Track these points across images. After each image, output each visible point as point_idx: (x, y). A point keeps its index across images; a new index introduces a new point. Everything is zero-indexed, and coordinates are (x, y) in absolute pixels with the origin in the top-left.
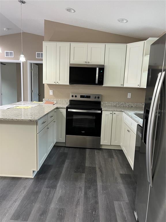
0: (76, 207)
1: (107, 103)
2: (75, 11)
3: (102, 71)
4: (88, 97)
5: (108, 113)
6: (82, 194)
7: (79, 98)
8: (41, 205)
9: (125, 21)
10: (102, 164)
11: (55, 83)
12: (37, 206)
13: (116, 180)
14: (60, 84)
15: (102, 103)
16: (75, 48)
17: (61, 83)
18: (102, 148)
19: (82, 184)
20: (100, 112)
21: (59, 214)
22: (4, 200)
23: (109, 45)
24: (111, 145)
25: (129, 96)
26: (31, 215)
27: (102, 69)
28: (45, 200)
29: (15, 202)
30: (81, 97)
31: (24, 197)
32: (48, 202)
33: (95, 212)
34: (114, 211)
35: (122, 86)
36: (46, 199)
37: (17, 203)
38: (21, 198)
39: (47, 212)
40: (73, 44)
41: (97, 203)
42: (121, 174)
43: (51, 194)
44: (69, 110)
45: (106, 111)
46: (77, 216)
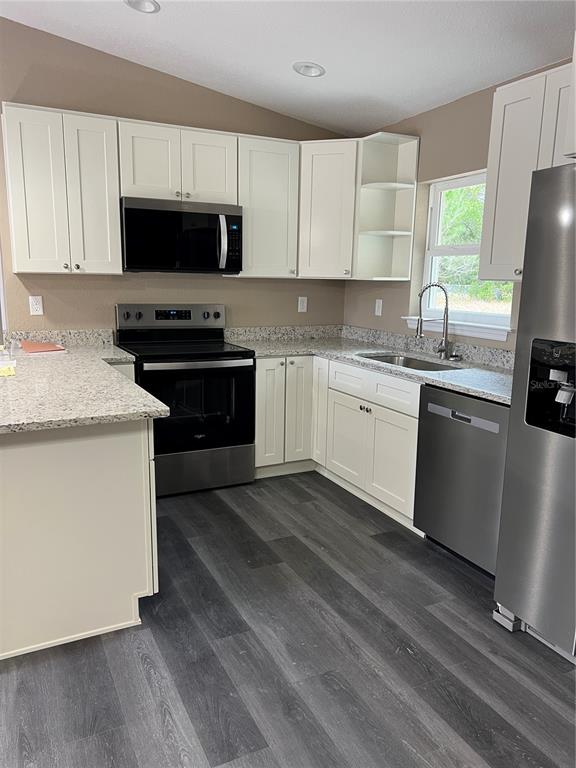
0: (358, 656)
1: (241, 330)
2: (158, 8)
3: (235, 227)
4: (184, 314)
5: (273, 363)
6: (339, 619)
7: (150, 322)
8: (257, 687)
9: (314, 72)
10: (300, 523)
11: (66, 271)
12: (250, 697)
13: (378, 556)
14: (88, 271)
15: (227, 334)
16: (135, 139)
17: (90, 268)
18: (258, 477)
19: (305, 593)
20: (249, 362)
21: (335, 690)
22: (119, 722)
23: (249, 141)
24: (285, 463)
25: (302, 305)
26: (262, 726)
27: (236, 220)
28: (255, 672)
29: (164, 712)
30: (157, 318)
31: (179, 686)
32: (267, 674)
33: (411, 648)
34: (446, 629)
35: (294, 276)
36: (253, 668)
37: (180, 715)
38: (173, 693)
39: (295, 699)
40: (129, 127)
41: (391, 625)
42: (375, 537)
43: (253, 649)
44: (147, 366)
45: (267, 356)
46: (381, 674)
